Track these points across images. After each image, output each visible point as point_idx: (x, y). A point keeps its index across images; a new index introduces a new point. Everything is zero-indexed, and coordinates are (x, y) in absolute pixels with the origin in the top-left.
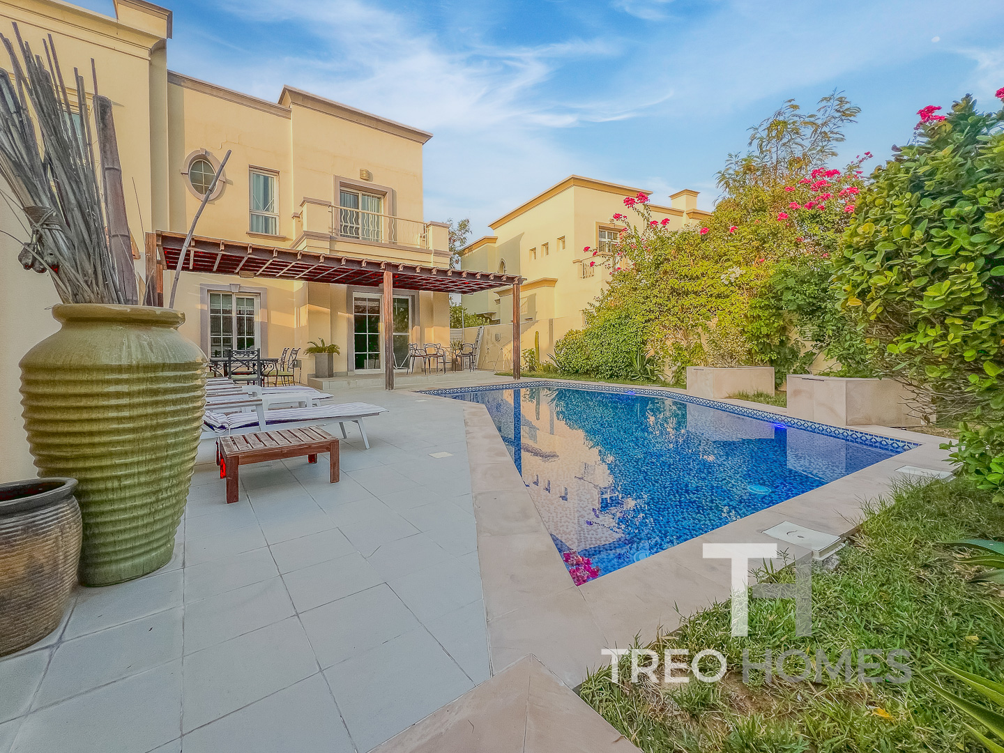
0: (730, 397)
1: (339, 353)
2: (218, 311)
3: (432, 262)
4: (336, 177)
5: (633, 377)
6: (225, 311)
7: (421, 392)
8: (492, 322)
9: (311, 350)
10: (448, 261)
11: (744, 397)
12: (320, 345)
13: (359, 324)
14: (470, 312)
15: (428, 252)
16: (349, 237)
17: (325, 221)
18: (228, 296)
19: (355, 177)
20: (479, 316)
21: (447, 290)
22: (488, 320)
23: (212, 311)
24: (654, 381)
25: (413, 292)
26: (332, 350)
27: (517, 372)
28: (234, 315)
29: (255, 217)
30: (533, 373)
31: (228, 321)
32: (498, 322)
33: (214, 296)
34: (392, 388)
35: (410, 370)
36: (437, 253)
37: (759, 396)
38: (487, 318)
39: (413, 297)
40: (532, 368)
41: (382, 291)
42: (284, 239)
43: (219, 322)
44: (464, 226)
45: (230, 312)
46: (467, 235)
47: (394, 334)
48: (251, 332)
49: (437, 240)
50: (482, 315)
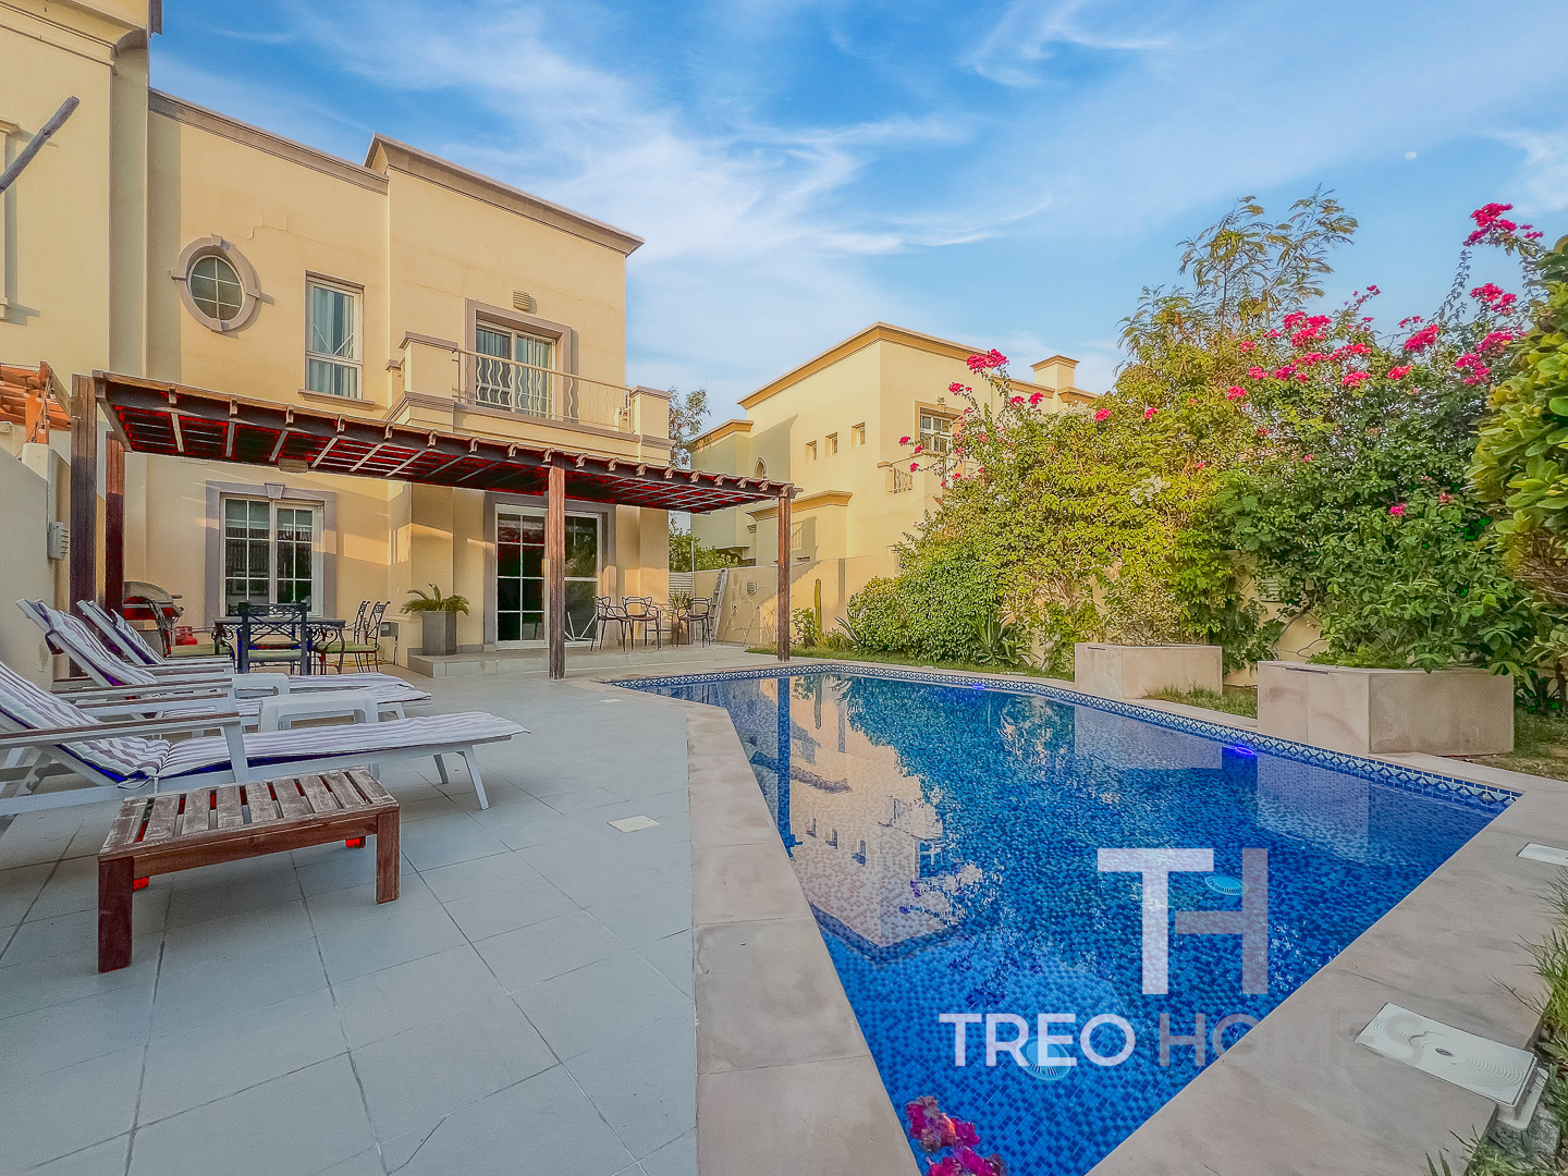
0: (1149, 697)
1: (466, 612)
2: (242, 532)
3: (639, 455)
4: (469, 303)
5: (980, 658)
6: (254, 533)
7: (613, 682)
8: (741, 563)
9: (415, 606)
10: (666, 455)
11: (1173, 696)
12: (432, 596)
13: (507, 560)
14: (706, 545)
15: (633, 439)
16: (488, 405)
17: (447, 377)
18: (261, 506)
19: (504, 305)
20: (720, 551)
21: (665, 505)
22: (736, 560)
23: (230, 531)
24: (1014, 666)
25: (604, 507)
26: (455, 605)
27: (784, 650)
28: (272, 538)
29: (316, 367)
30: (812, 649)
31: (261, 551)
32: (752, 562)
33: (234, 504)
34: (562, 675)
35: (597, 643)
36: (648, 441)
37: (1197, 696)
38: (733, 556)
39: (605, 516)
40: (809, 642)
41: (546, 504)
42: (370, 406)
43: (242, 553)
44: (697, 400)
45: (265, 533)
46: (703, 417)
47: (566, 579)
48: (305, 570)
49: (648, 421)
50: (725, 551)
